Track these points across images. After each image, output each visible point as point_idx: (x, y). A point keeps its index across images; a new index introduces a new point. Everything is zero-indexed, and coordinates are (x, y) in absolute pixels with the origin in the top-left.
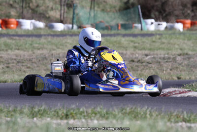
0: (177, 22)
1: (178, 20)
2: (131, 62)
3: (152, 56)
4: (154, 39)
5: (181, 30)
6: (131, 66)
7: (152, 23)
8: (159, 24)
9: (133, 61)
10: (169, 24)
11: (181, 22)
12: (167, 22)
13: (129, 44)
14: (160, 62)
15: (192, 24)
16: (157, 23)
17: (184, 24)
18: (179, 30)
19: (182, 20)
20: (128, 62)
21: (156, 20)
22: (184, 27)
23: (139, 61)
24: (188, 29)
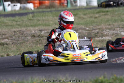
0: (29, 3)
1: (29, 1)
2: (33, 37)
6: (35, 40)
7: (9, 5)
8: (14, 5)
9: (34, 36)
10: (22, 5)
11: (31, 2)
12: (21, 3)
13: (12, 22)
15: (40, 3)
16: (13, 4)
17: (34, 4)
19: (32, 1)
21: (12, 3)
22: (34, 6)
24: (38, 8)
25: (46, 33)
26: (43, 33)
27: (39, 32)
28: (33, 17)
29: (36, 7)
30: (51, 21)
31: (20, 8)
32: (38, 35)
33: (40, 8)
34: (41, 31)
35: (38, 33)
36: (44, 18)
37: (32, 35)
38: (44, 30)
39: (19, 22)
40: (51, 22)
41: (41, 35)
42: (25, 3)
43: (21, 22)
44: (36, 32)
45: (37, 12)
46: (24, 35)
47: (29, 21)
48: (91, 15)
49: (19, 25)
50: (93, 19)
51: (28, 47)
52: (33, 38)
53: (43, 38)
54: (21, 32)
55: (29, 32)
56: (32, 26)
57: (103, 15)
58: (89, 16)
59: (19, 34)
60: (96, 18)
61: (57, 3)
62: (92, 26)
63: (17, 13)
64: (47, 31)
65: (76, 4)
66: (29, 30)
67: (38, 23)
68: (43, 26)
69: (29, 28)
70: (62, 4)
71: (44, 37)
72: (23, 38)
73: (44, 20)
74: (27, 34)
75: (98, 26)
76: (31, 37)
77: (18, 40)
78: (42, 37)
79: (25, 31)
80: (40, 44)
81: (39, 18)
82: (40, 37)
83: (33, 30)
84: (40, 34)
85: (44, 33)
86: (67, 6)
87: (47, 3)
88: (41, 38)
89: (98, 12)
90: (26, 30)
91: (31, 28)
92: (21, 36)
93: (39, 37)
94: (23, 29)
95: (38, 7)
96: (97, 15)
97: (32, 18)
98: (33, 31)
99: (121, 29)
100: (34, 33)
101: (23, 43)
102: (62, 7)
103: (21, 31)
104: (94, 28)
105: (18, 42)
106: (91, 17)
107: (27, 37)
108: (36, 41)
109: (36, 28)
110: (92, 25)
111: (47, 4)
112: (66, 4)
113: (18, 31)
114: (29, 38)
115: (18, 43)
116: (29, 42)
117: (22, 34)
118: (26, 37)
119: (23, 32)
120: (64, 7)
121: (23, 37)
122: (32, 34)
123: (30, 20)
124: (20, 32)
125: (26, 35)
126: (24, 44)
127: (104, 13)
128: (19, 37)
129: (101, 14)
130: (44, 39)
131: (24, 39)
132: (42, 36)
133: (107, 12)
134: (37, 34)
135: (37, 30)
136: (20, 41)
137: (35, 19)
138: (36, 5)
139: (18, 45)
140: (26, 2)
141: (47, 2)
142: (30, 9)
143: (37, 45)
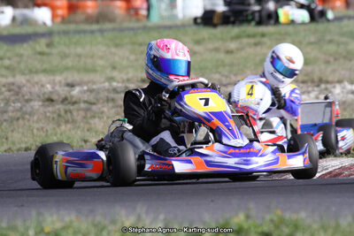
0: (39, 6)
1: (39, 1)
2: (47, 103)
3: (85, 88)
4: (38, 48)
5: (49, 22)
6: (53, 112)
9: (51, 100)
14: (113, 100)
15: (72, 8)
17: (53, 8)
18: (45, 24)
20: (40, 103)
22: (54, 16)
23: (65, 100)
24: (64, 20)
25: (85, 92)
26: (76, 91)
27: (67, 88)
28: (48, 45)
29: (59, 20)
30: (101, 58)
31: (14, 19)
32: (63, 96)
33: (70, 22)
34: (71, 85)
35: (63, 91)
36: (79, 50)
37: (46, 96)
38: (80, 84)
39: (9, 59)
40: (101, 62)
41: (72, 97)
42: (26, 7)
43: (16, 59)
44: (57, 88)
45: (59, 33)
46: (23, 96)
47: (39, 57)
48: (217, 45)
49: (7, 68)
50: (222, 56)
51: (32, 131)
52: (48, 106)
53: (76, 106)
54: (14, 88)
55: (36, 89)
56: (45, 71)
57: (249, 45)
58: (210, 46)
59: (7, 94)
60: (229, 52)
61: (120, 8)
62: (217, 76)
63: (5, 33)
64: (90, 85)
65: (175, 12)
66: (37, 83)
67: (64, 62)
68: (78, 71)
69: (36, 78)
70: (132, 12)
71: (79, 103)
72: (19, 105)
73: (79, 56)
74: (30, 93)
75: (235, 75)
76: (44, 101)
77: (6, 112)
78: (74, 103)
79: (24, 86)
80: (67, 122)
81: (67, 51)
82: (69, 103)
83: (49, 83)
84: (68, 95)
85: (81, 92)
86: (148, 16)
87: (91, 7)
88: (72, 108)
89: (238, 37)
90: (28, 81)
91: (43, 78)
92: (13, 98)
93: (66, 102)
94: (20, 79)
95: (63, 18)
96: (233, 45)
97: (46, 50)
98: (49, 86)
99: (301, 85)
100: (51, 93)
101: (18, 119)
102: (134, 19)
103: (13, 84)
104: (225, 81)
105: (6, 117)
106: (217, 50)
107: (32, 103)
108: (55, 116)
109: (58, 78)
110: (220, 73)
111: (90, 11)
112: (144, 12)
113: (4, 86)
114: (36, 104)
115: (5, 120)
116: (35, 118)
117: (17, 94)
118: (28, 101)
119: (20, 87)
120: (138, 20)
121: (18, 101)
122: (44, 94)
123: (41, 54)
124: (12, 87)
125: (26, 97)
126: (21, 121)
127: (252, 41)
128: (7, 102)
129: (245, 41)
130: (78, 110)
131: (21, 108)
132: (74, 100)
133: (263, 35)
134: (58, 95)
135: (60, 82)
136: (10, 114)
137: (54, 51)
138: (60, 12)
139: (5, 124)
140: (31, 4)
141: (90, 4)
142: (40, 22)
143: (59, 126)
